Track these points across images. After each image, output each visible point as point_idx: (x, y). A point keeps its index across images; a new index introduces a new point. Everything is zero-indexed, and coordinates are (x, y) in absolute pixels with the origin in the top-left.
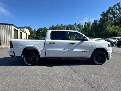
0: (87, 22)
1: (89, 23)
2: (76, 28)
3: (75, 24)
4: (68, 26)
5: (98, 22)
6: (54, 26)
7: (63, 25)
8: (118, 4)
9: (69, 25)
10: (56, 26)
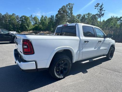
0: (44, 16)
1: (46, 17)
2: (32, 21)
3: (31, 16)
4: (22, 17)
5: (54, 18)
6: (2, 15)
7: (15, 15)
8: (69, 4)
9: (24, 16)
10: (5, 15)
